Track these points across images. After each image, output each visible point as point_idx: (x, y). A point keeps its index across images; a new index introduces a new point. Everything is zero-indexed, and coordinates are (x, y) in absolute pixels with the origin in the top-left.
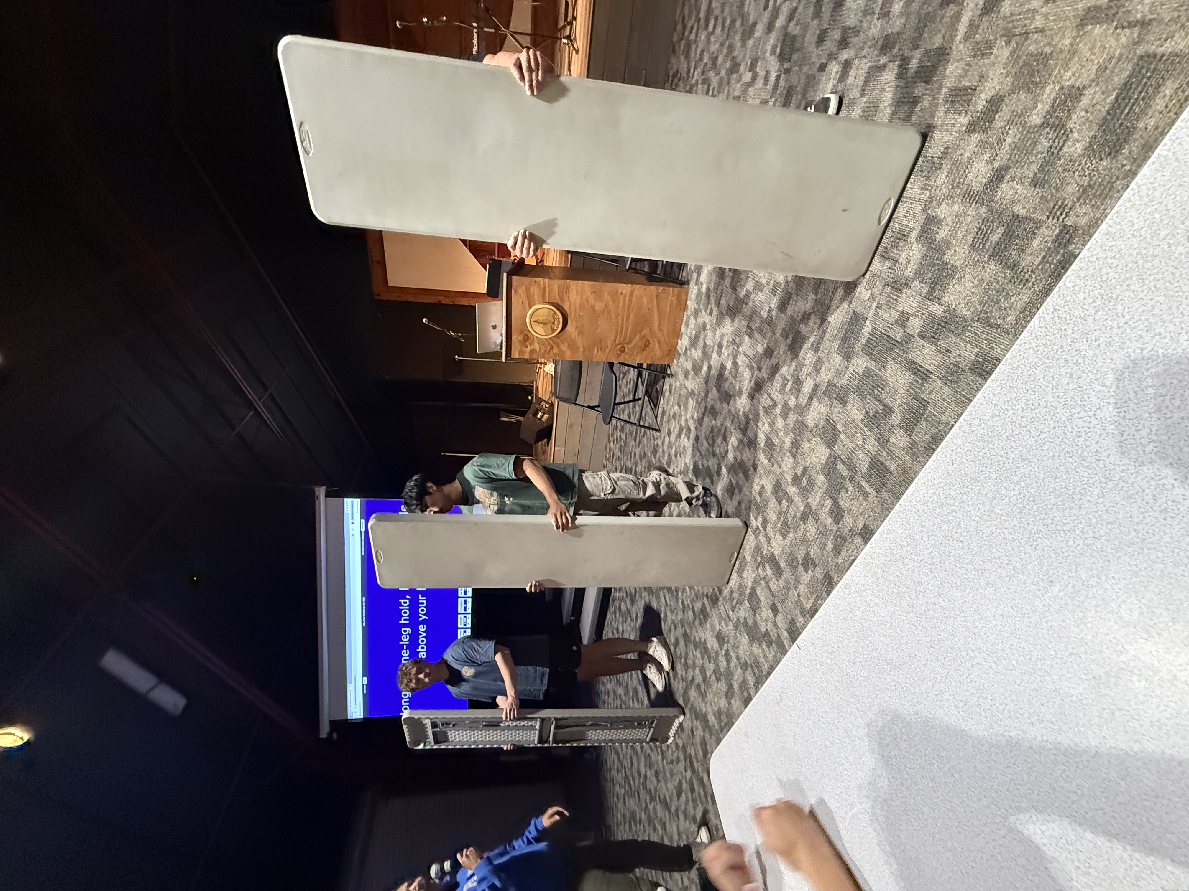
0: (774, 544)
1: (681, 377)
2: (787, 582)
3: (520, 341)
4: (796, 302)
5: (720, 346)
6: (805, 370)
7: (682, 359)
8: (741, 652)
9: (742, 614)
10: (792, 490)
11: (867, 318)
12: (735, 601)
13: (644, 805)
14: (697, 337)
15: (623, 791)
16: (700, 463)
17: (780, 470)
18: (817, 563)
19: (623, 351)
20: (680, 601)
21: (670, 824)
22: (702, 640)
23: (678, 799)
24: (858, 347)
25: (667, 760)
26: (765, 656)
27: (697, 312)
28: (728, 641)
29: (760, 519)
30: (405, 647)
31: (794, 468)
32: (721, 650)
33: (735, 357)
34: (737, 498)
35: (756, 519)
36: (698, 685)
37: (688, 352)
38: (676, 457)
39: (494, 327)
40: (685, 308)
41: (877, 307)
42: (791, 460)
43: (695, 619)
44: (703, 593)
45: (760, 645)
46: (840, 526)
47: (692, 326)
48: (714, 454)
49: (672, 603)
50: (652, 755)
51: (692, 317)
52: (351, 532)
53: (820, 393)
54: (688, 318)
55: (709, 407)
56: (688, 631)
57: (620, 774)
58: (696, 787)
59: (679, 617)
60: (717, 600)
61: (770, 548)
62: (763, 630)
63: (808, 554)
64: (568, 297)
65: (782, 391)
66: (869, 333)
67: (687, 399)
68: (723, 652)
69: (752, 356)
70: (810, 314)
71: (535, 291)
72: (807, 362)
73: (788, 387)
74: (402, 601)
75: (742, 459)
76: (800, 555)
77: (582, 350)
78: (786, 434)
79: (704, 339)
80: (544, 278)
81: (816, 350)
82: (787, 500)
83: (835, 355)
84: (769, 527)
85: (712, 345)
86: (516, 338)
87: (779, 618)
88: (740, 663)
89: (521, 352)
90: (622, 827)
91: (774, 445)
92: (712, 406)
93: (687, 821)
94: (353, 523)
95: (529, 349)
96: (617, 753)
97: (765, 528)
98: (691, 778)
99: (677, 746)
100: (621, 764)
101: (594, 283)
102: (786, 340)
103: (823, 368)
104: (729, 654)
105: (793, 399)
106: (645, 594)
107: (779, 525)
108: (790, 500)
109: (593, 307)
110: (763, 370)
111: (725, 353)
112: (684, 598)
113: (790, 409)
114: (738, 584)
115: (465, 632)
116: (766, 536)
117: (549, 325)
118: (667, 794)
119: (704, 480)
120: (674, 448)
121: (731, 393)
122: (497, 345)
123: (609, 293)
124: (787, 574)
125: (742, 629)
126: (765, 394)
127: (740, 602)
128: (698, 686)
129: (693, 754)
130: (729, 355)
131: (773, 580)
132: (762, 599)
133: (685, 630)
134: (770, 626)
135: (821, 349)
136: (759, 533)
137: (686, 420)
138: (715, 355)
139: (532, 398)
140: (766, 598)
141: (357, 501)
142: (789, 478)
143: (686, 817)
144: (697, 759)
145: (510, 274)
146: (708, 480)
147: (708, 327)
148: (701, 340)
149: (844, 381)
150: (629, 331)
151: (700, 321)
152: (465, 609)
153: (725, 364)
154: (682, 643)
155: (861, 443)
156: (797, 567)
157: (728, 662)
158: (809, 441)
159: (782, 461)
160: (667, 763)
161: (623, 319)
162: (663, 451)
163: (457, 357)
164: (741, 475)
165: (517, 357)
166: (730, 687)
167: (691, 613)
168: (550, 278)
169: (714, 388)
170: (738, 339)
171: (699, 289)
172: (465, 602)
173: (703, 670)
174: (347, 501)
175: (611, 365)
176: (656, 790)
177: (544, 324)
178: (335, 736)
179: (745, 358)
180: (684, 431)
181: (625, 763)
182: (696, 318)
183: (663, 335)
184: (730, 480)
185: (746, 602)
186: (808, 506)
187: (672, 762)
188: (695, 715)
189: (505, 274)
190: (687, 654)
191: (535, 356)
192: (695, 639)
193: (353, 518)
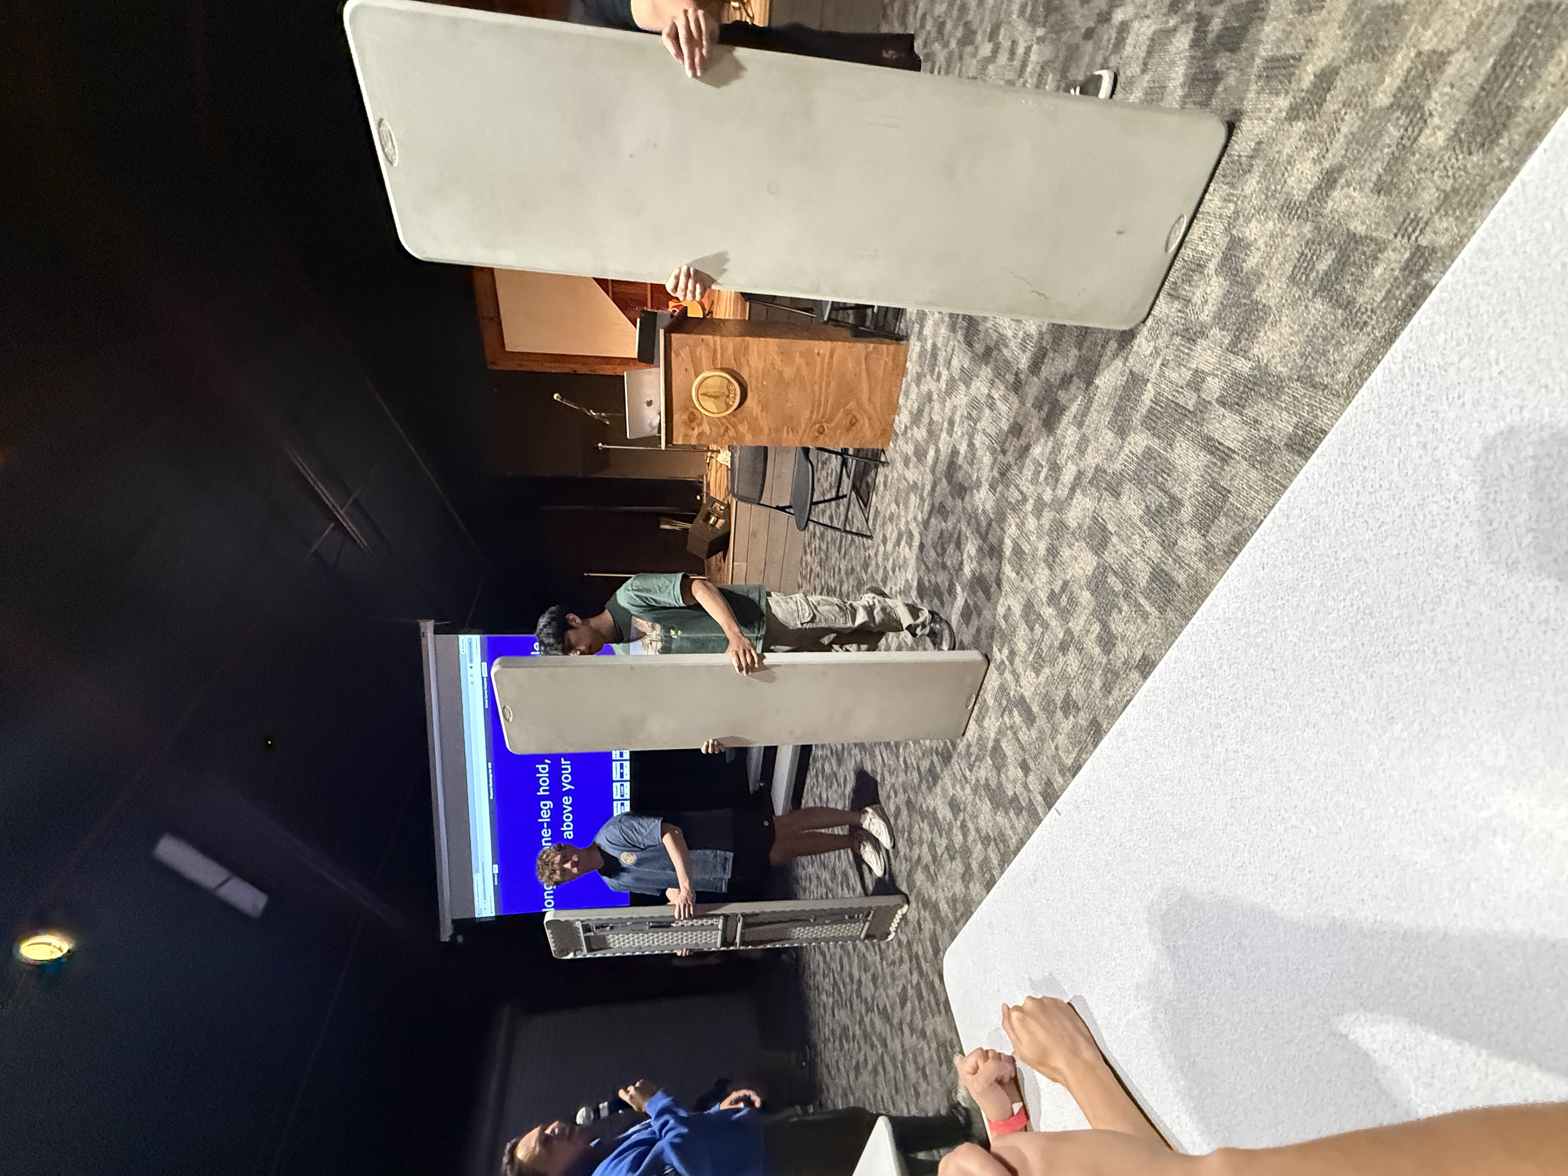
0: (1023, 682)
1: (899, 465)
2: (1041, 732)
3: (684, 421)
4: (1053, 359)
5: (951, 423)
6: (1064, 451)
7: (901, 441)
8: (982, 822)
9: (982, 774)
10: (1048, 612)
11: (1148, 380)
12: (973, 758)
13: (858, 1018)
14: (920, 411)
15: (831, 1000)
16: (926, 578)
17: (1031, 587)
18: (1080, 705)
19: (821, 432)
20: (901, 759)
21: (893, 1040)
22: (931, 809)
23: (902, 1008)
24: (1137, 418)
25: (887, 961)
26: (1013, 827)
27: (919, 378)
28: (965, 809)
29: (1006, 651)
30: (545, 825)
31: (1050, 583)
32: (956, 820)
33: (971, 437)
34: (975, 622)
35: (1000, 651)
36: (926, 865)
37: (909, 431)
38: (894, 571)
39: (649, 403)
40: (904, 372)
41: (1163, 364)
42: (1047, 572)
43: (921, 781)
44: (932, 748)
45: (1006, 813)
46: (1111, 656)
47: (913, 396)
48: (944, 567)
49: (891, 762)
50: (867, 955)
51: (914, 385)
52: (470, 679)
53: (1085, 481)
54: (909, 386)
55: (937, 504)
56: (911, 797)
57: (827, 980)
58: (924, 994)
59: (900, 780)
60: (950, 757)
61: (1018, 688)
62: (1010, 793)
63: (1068, 694)
64: (748, 361)
65: (1034, 481)
66: (1151, 400)
67: (908, 494)
68: (959, 823)
69: (993, 434)
70: (1071, 376)
71: (703, 354)
72: (1067, 441)
73: (1043, 475)
74: (540, 766)
75: (981, 573)
76: (1059, 696)
77: (766, 431)
78: (1040, 538)
79: (930, 414)
80: (714, 335)
81: (1080, 425)
82: (1041, 626)
83: (1106, 431)
84: (1017, 660)
85: (940, 420)
86: (678, 418)
87: (1031, 778)
88: (980, 837)
89: (686, 436)
90: (830, 1045)
91: (1024, 553)
92: (941, 503)
93: (914, 1036)
94: (471, 667)
95: (696, 432)
96: (823, 954)
97: (1012, 662)
98: (918, 983)
99: (900, 943)
100: (829, 968)
101: (782, 340)
102: (1039, 411)
103: (1089, 449)
104: (966, 826)
105: (1049, 491)
106: (855, 751)
107: (1031, 659)
108: (1046, 626)
109: (781, 373)
110: (1010, 453)
111: (958, 430)
112: (907, 755)
113: (1045, 504)
114: (976, 736)
115: (622, 804)
116: (1014, 672)
117: (723, 399)
118: (888, 1004)
119: (931, 601)
120: (891, 561)
121: (966, 485)
122: (653, 428)
123: (802, 355)
124: (1041, 721)
125: (983, 793)
126: (1012, 486)
127: (980, 759)
128: (926, 868)
129: (920, 953)
130: (963, 435)
131: (1023, 729)
132: (1009, 753)
133: (909, 797)
134: (1019, 789)
135: (1087, 423)
136: (1005, 669)
137: (907, 523)
138: (944, 435)
139: (702, 497)
140: (1014, 753)
141: (476, 639)
142: (1043, 596)
143: (912, 1030)
144: (926, 959)
145: (668, 331)
146: (936, 601)
147: (935, 397)
148: (926, 414)
149: (1117, 466)
150: (829, 403)
151: (924, 388)
152: (622, 775)
153: (958, 447)
154: (904, 812)
155: (1139, 547)
156: (1054, 712)
157: (965, 836)
158: (1071, 546)
159: (1035, 573)
160: (887, 964)
161: (821, 389)
162: (877, 565)
163: (600, 445)
164: (980, 594)
165: (680, 443)
166: (968, 867)
167: (915, 774)
168: (722, 336)
169: (944, 480)
170: (975, 412)
171: (922, 346)
172: (622, 766)
173: (932, 846)
174: (463, 639)
175: (806, 451)
176: (873, 998)
177: (715, 397)
178: (460, 939)
179: (984, 438)
180: (905, 537)
181: (833, 966)
182: (918, 386)
183: (875, 409)
184: (966, 601)
185: (988, 758)
186: (1069, 632)
187: (893, 963)
188: (923, 905)
189: (662, 332)
190: (911, 826)
191: (704, 442)
192: (921, 806)
193: (471, 661)
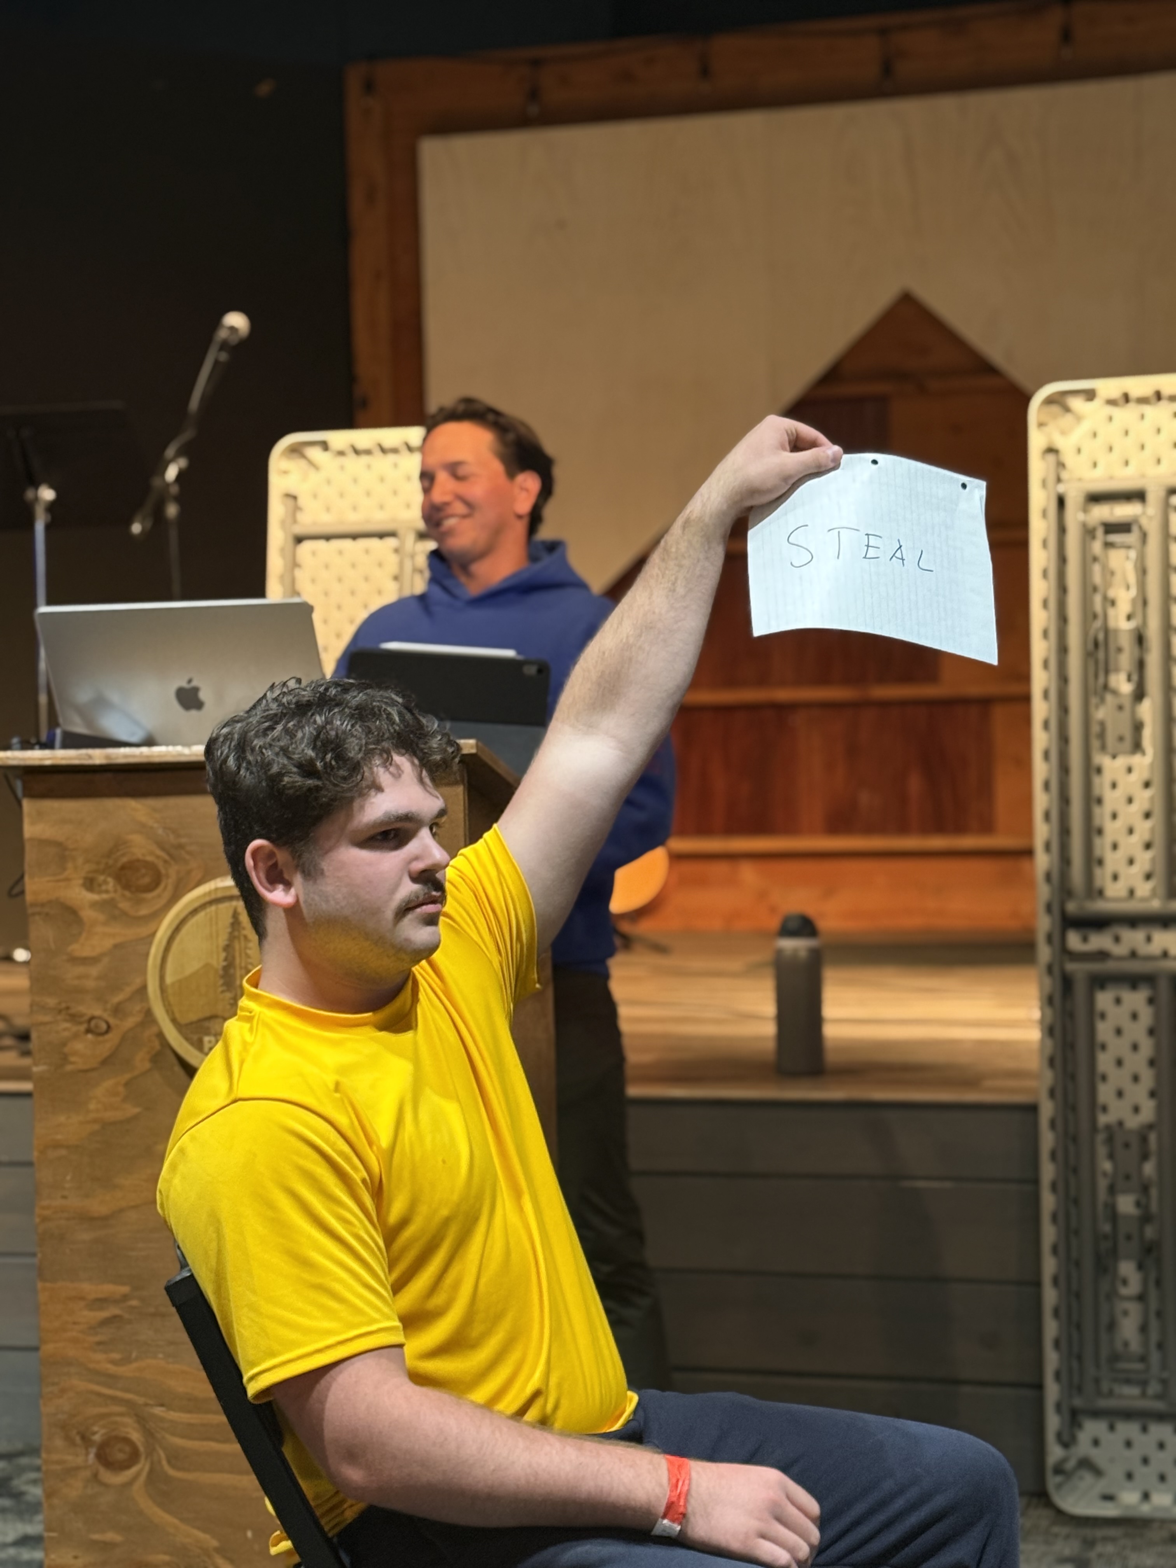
3: (119, 844)
86: (133, 819)
95: (76, 893)
122: (87, 714)
163: (47, 493)
